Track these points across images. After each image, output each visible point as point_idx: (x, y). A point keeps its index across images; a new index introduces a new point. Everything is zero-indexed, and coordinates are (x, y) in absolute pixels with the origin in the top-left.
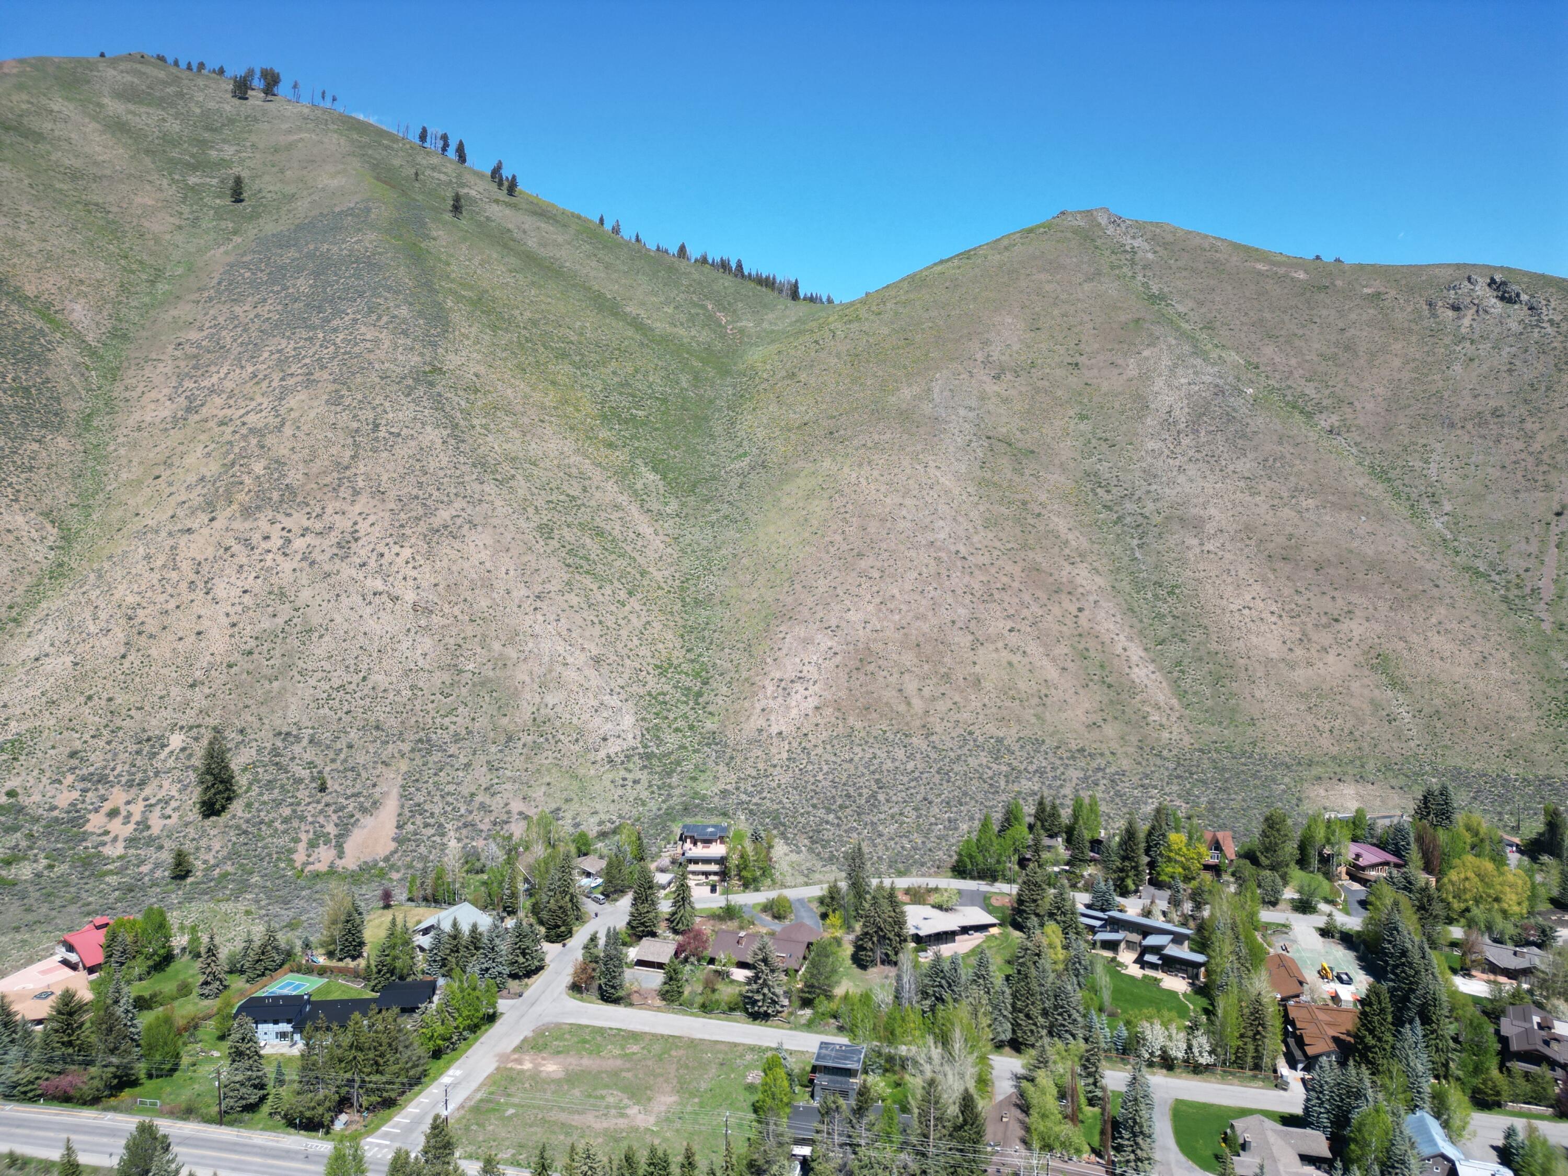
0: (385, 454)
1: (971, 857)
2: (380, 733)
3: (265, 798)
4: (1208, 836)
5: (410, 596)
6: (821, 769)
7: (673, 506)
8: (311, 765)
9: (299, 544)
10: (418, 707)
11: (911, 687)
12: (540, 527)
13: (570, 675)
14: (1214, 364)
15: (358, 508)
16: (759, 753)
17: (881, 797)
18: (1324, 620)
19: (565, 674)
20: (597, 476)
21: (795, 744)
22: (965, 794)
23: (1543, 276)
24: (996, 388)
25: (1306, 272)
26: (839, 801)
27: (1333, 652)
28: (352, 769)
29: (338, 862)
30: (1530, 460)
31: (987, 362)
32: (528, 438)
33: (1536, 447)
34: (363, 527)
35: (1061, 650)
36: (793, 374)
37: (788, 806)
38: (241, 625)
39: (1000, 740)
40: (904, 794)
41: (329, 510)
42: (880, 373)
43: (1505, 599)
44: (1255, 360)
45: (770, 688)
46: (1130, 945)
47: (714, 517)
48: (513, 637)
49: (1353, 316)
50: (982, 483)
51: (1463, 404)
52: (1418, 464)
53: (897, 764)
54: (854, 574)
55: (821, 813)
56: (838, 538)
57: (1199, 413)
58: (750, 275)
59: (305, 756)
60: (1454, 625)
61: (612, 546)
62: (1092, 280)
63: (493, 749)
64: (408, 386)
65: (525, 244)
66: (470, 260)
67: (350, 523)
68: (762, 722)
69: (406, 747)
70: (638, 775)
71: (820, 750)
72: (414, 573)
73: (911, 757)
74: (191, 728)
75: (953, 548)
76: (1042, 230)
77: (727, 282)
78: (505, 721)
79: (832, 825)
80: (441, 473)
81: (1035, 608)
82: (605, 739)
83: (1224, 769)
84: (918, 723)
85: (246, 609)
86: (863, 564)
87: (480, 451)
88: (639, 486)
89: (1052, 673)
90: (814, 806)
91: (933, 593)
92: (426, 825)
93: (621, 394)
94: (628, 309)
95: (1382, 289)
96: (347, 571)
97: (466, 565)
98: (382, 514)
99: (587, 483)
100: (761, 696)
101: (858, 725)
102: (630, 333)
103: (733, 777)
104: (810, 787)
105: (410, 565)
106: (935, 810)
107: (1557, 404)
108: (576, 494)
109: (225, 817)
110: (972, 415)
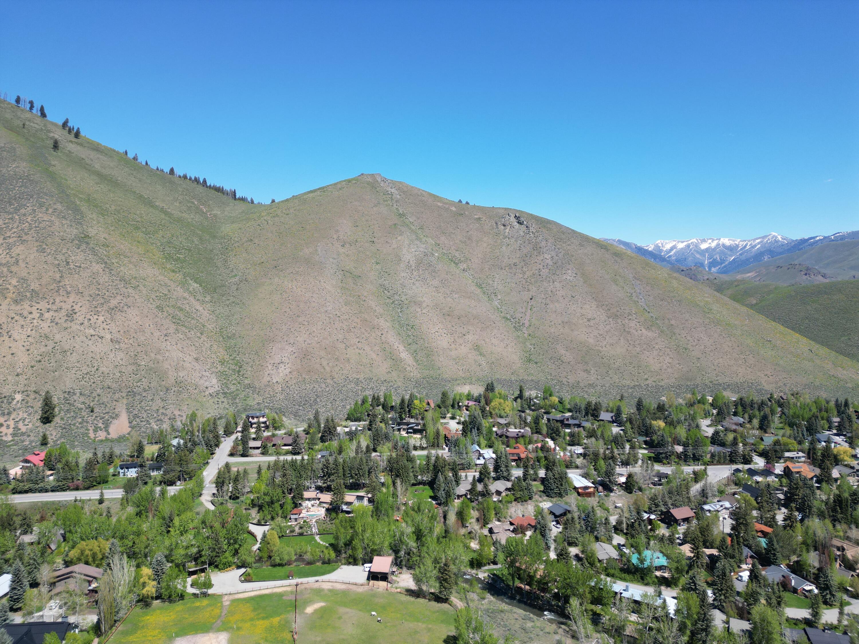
0: (77, 276)
1: (352, 414)
2: (110, 390)
3: (68, 416)
4: (426, 401)
5: (108, 336)
6: (295, 393)
7: (208, 298)
8: (83, 403)
9: (47, 315)
10: (125, 380)
11: (325, 363)
12: (157, 307)
13: (187, 365)
14: (424, 244)
15: (71, 299)
16: (270, 389)
18: (461, 335)
19: (184, 365)
20: (173, 286)
21: (283, 385)
22: (348, 397)
23: (531, 215)
24: (343, 250)
25: (455, 207)
26: (303, 403)
27: (463, 345)
28: (103, 404)
29: (108, 436)
30: (524, 281)
31: (338, 239)
32: (138, 268)
33: (526, 277)
34: (77, 308)
35: (377, 348)
36: (251, 240)
37: (284, 406)
38: (32, 350)
39: (358, 379)
40: (326, 398)
41: (57, 300)
42: (293, 242)
43: (515, 327)
44: (438, 242)
45: (270, 367)
46: (404, 429)
47: (228, 302)
48: (159, 351)
49: (471, 226)
50: (342, 288)
51: (505, 261)
52: (491, 282)
53: (323, 389)
54: (297, 323)
55: (297, 407)
56: (288, 310)
57: (419, 263)
58: (210, 186)
59: (80, 400)
60: (499, 335)
61: (188, 315)
62: (377, 206)
63: (161, 393)
64: (77, 244)
65: (94, 167)
66: (75, 177)
67: (70, 306)
68: (269, 379)
69: (124, 394)
70: (223, 400)
72: (108, 327)
73: (327, 386)
74: (23, 392)
75: (335, 313)
76: (354, 182)
77: (200, 189)
78: (164, 383)
80: (107, 284)
81: (366, 334)
82: (207, 388)
83: (431, 383)
84: (329, 375)
85: (31, 344)
86: (300, 319)
87: (120, 274)
88: (191, 289)
89: (374, 356)
90: (294, 405)
91: (329, 330)
92: (141, 421)
93: (169, 247)
94: (157, 204)
95: (481, 216)
96: (75, 327)
97: (130, 323)
98: (84, 302)
99: (169, 288)
100: (267, 369)
101: (307, 377)
102: (163, 216)
103: (261, 398)
104: (291, 399)
105: (105, 324)
106: (338, 403)
107: (532, 262)
108: (166, 293)
109: (53, 424)
110: (335, 261)
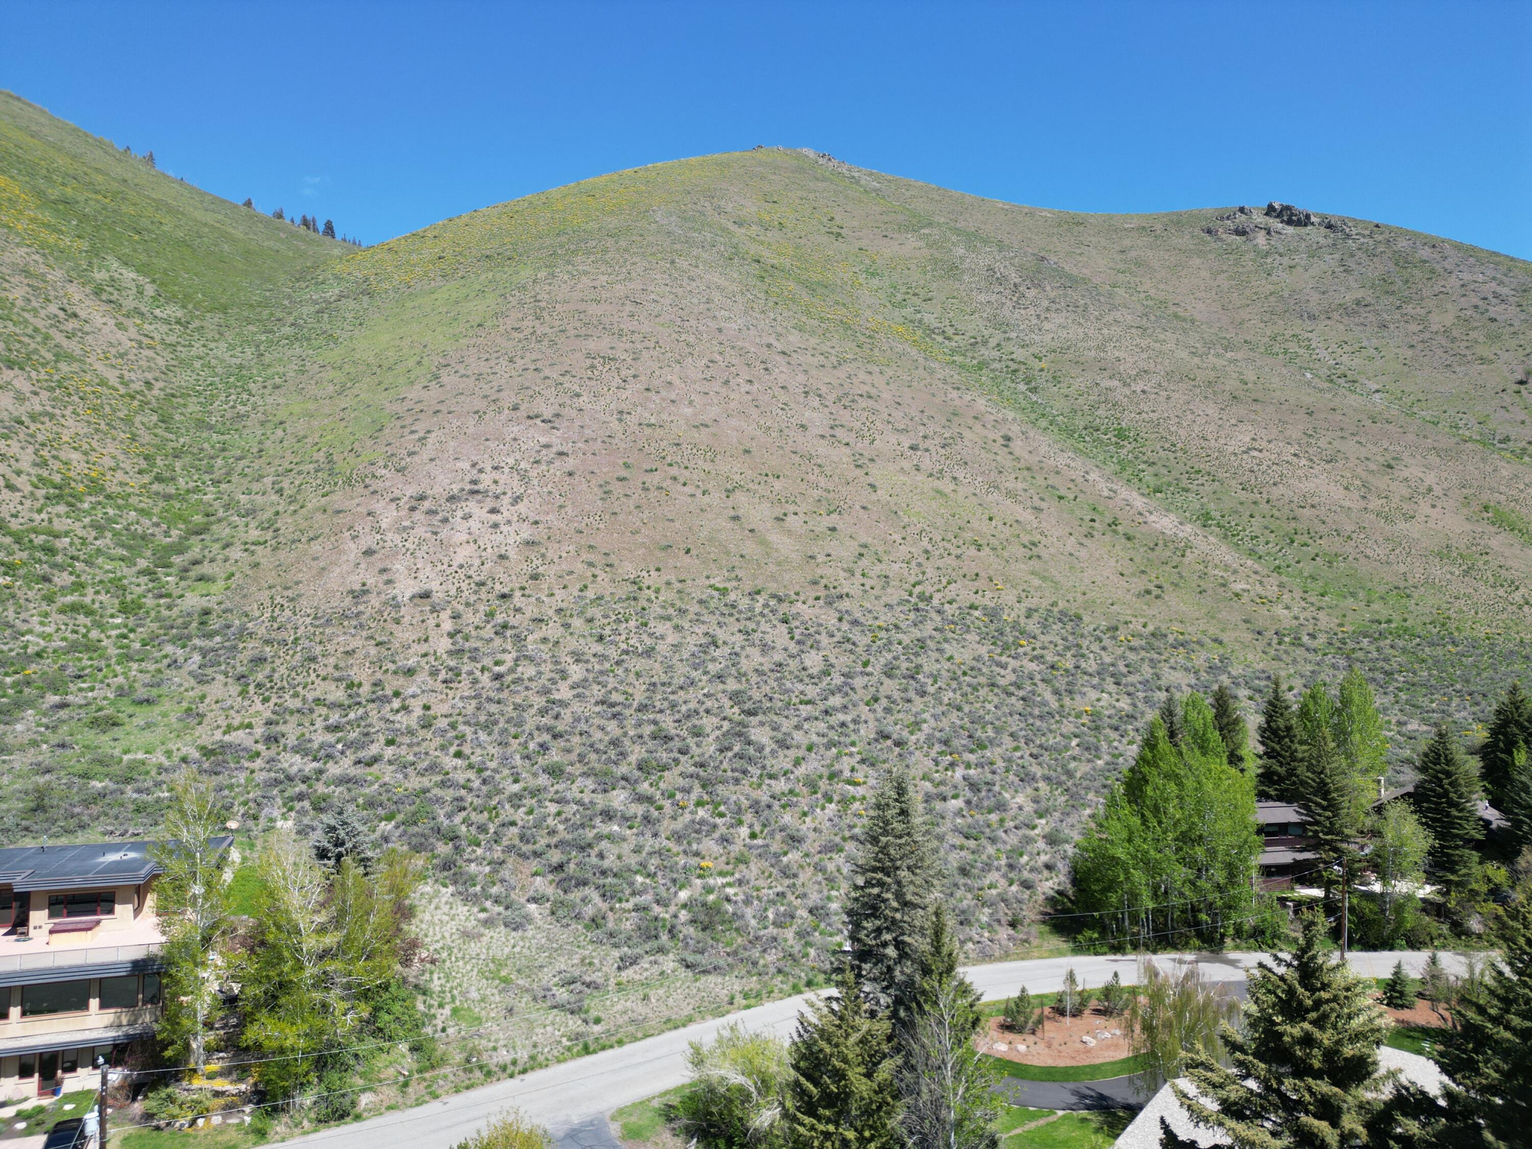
6: (564, 674)
11: (757, 514)
16: (356, 643)
17: (761, 735)
21: (473, 619)
26: (637, 753)
37: (460, 777)
40: (822, 726)
45: (389, 515)
53: (778, 657)
71: (553, 630)
73: (807, 642)
79: (626, 819)
84: (799, 576)
90: (555, 772)
95: (1145, 225)
101: (651, 578)
103: (258, 711)
104: (531, 721)
